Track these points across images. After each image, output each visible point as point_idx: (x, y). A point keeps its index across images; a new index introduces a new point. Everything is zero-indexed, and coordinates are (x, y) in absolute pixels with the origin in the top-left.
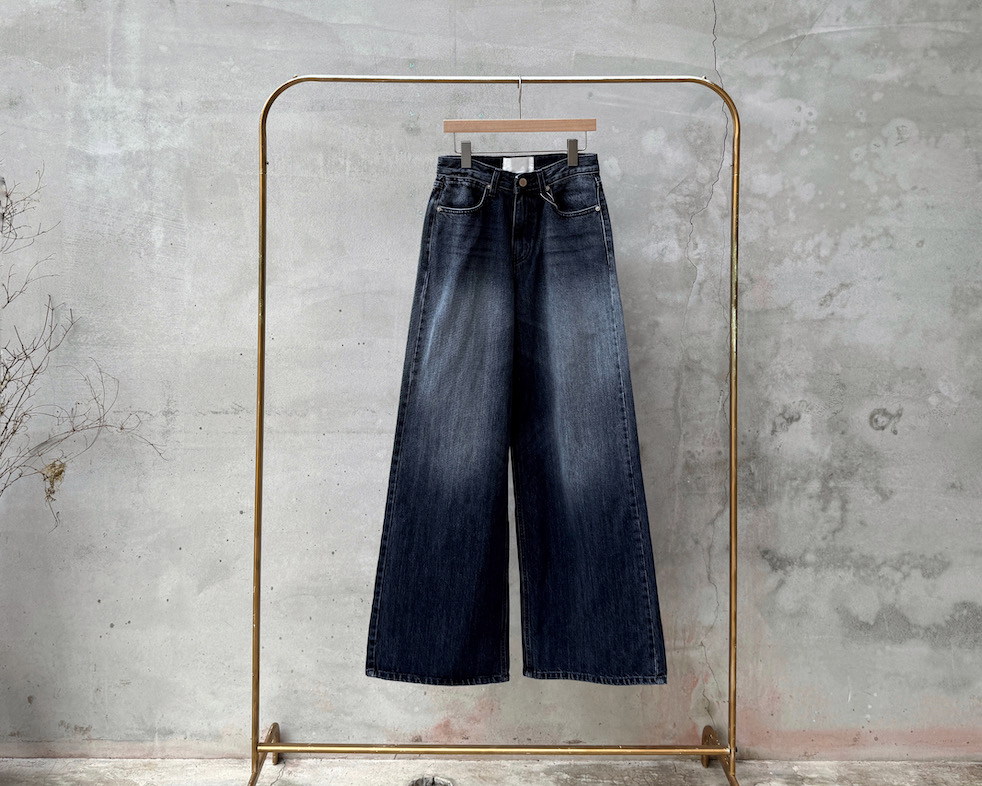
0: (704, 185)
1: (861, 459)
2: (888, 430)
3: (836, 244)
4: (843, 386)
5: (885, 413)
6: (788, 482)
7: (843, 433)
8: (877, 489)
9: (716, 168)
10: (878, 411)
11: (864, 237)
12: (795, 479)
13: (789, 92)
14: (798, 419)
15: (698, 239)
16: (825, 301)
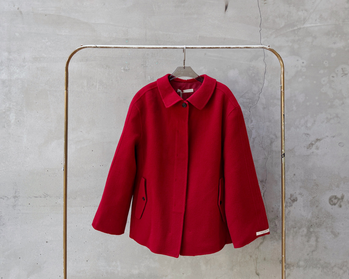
0: (255, 94)
1: (325, 219)
2: (337, 205)
3: (315, 121)
4: (317, 185)
5: (336, 197)
6: (292, 229)
7: (317, 207)
8: (332, 232)
9: (261, 86)
10: (333, 196)
11: (327, 118)
12: (295, 228)
13: (294, 53)
14: (296, 200)
15: (253, 118)
16: (309, 147)
